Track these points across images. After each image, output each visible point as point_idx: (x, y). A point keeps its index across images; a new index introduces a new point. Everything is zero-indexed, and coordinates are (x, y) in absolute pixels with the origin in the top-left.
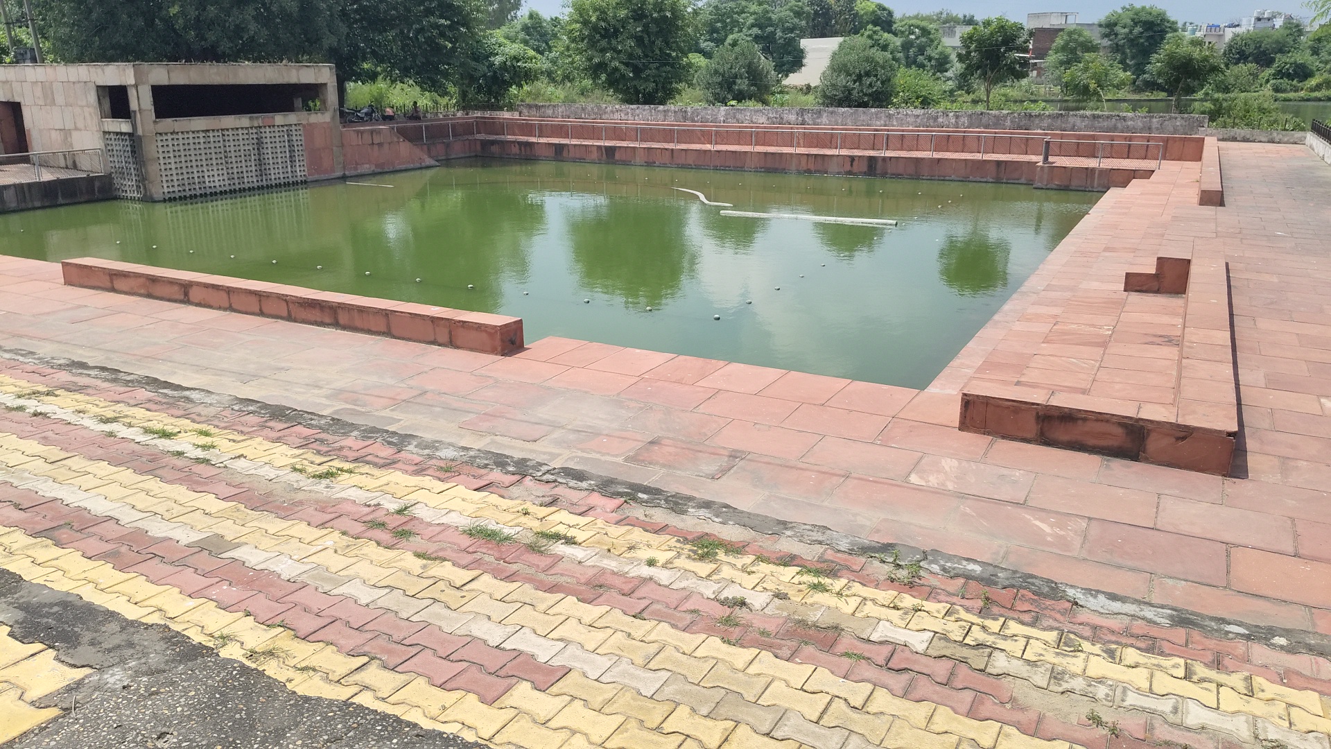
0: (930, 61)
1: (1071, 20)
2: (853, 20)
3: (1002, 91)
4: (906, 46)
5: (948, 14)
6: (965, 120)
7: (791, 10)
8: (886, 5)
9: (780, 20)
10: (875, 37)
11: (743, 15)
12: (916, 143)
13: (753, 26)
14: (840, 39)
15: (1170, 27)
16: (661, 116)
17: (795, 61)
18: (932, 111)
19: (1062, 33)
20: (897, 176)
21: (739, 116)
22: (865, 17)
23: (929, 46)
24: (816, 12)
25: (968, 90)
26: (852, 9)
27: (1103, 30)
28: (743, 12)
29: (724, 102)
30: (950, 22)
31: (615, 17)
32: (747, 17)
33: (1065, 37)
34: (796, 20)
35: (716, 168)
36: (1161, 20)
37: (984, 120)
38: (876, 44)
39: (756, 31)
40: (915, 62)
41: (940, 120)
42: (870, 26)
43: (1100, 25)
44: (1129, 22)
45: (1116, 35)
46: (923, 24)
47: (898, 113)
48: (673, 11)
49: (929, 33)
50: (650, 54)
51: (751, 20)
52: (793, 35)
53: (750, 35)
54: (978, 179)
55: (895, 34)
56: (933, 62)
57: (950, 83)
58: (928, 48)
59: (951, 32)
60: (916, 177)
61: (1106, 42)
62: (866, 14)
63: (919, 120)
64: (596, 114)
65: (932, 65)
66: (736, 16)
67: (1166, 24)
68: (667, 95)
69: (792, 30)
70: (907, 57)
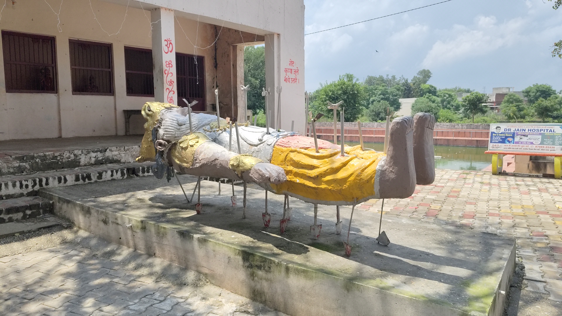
0: (452, 107)
1: (511, 90)
2: (420, 92)
3: (483, 118)
4: (443, 101)
5: (459, 88)
6: (465, 127)
7: (395, 88)
8: (433, 85)
9: (391, 92)
10: (430, 98)
11: (377, 90)
12: (448, 134)
13: (380, 94)
14: (415, 99)
15: (553, 93)
16: (353, 126)
17: (398, 107)
18: (453, 124)
19: (506, 95)
20: (441, 145)
21: (382, 126)
22: (425, 90)
23: (452, 101)
24: (405, 89)
25: (469, 117)
26: (420, 87)
27: (526, 94)
28: (376, 89)
29: (376, 121)
30: (460, 91)
31: (337, 93)
32: (378, 91)
33: (508, 97)
34: (398, 92)
35: (375, 142)
36: (548, 90)
37: (472, 127)
38: (430, 100)
39: (382, 96)
40: (446, 107)
41: (456, 127)
42: (428, 94)
43: (523, 92)
44: (535, 91)
45: (530, 96)
46: (449, 93)
47: (440, 124)
48: (357, 91)
49: (452, 96)
50: (349, 105)
51: (380, 92)
52: (396, 98)
53: (380, 98)
54: (470, 146)
55: (438, 96)
56: (454, 107)
57: (461, 115)
58: (451, 102)
59: (461, 95)
60: (448, 145)
61: (526, 99)
62: (425, 89)
63: (448, 127)
64: (330, 125)
65: (453, 108)
66: (374, 91)
67: (551, 91)
68: (354, 119)
69: (396, 96)
70: (443, 105)
